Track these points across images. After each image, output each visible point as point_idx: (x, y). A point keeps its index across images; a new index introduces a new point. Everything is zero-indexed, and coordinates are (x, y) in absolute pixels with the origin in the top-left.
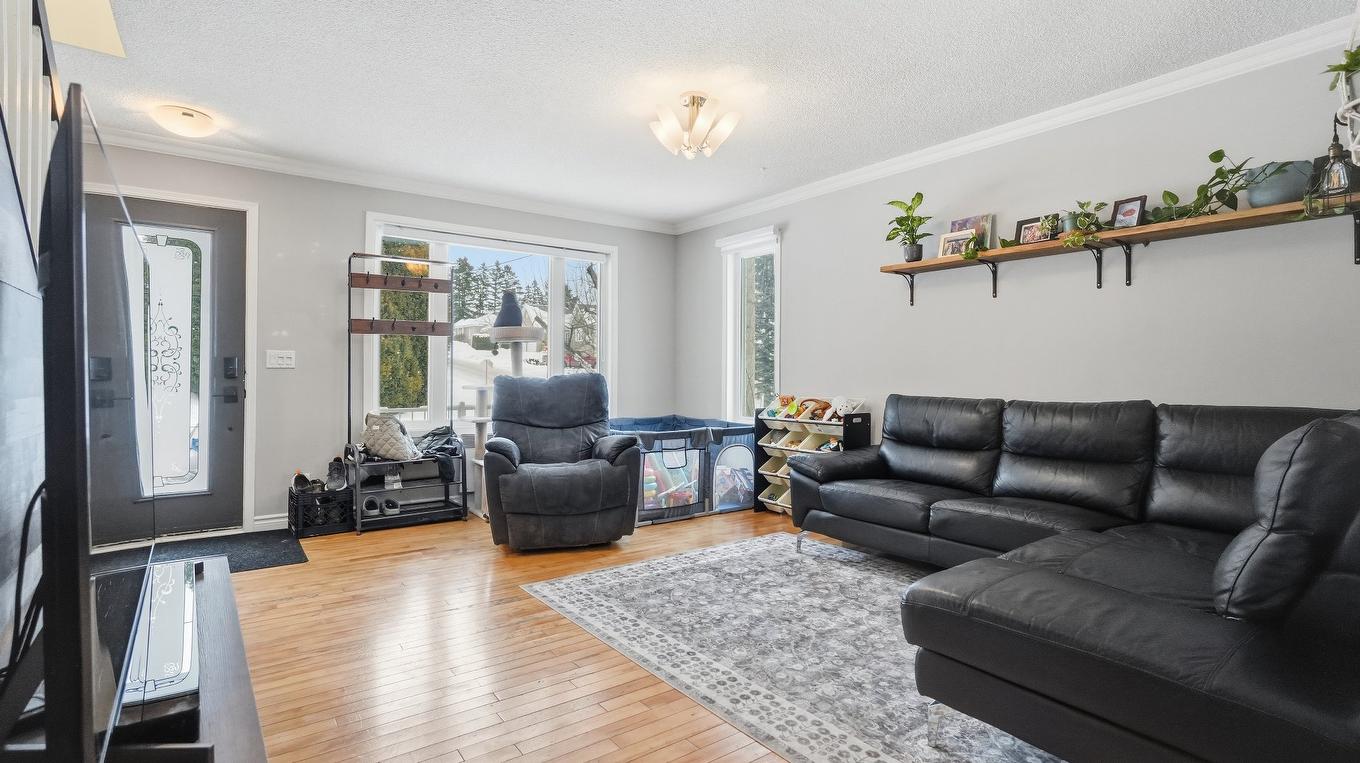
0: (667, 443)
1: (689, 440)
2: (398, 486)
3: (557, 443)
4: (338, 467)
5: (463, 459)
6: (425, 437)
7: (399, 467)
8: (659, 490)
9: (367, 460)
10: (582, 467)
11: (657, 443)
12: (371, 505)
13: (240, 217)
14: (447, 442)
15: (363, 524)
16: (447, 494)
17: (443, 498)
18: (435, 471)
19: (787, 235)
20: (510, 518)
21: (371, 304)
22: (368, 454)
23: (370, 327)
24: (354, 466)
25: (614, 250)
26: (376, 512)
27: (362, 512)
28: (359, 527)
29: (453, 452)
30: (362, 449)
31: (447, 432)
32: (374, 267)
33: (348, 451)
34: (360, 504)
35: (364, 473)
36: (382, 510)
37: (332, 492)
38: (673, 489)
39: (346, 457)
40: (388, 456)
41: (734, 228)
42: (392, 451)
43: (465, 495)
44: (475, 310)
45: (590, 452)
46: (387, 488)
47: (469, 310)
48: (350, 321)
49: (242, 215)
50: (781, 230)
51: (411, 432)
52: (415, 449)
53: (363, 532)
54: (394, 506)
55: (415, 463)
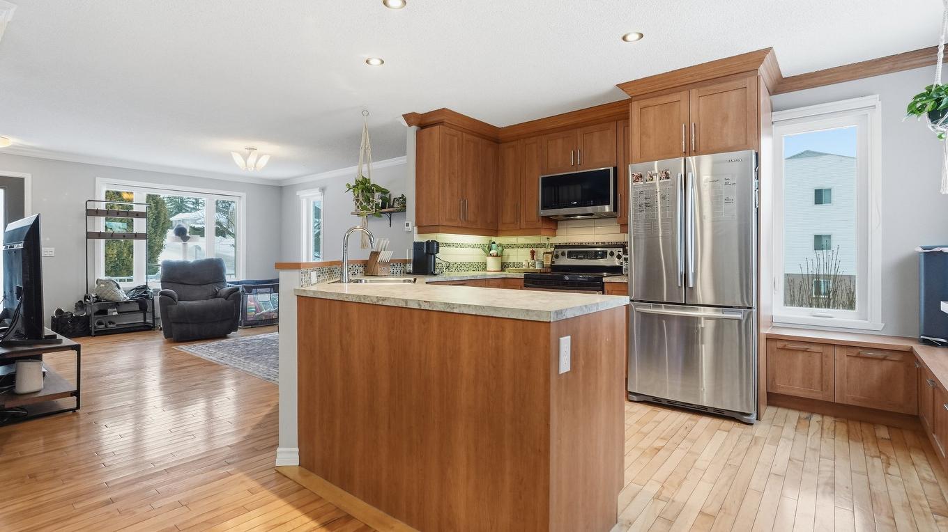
0: (259, 290)
1: (272, 289)
2: (116, 313)
3: (198, 291)
4: (81, 305)
5: (153, 300)
6: (131, 290)
7: (117, 304)
8: (256, 312)
9: (97, 301)
10: (212, 302)
11: (254, 290)
12: (100, 323)
13: (21, 181)
14: (145, 292)
15: (95, 332)
16: (145, 319)
17: (143, 321)
18: (136, 308)
19: (326, 192)
20: (173, 325)
21: (100, 224)
22: (98, 299)
23: (100, 235)
24: (90, 304)
25: (243, 195)
26: (103, 326)
27: (95, 328)
28: (93, 333)
29: (147, 297)
30: (94, 296)
31: (145, 287)
32: (102, 206)
33: (86, 297)
34: (94, 323)
35: (96, 309)
36: (106, 326)
37: (78, 317)
38: (264, 311)
39: (85, 300)
40: (110, 299)
41: (306, 187)
42: (112, 297)
43: (154, 319)
44: (192, 206)
45: (215, 295)
46: (109, 314)
47: (186, 206)
48: (87, 233)
49: (22, 180)
50: (323, 190)
51: (123, 288)
52: (125, 296)
53: (95, 336)
54: (114, 323)
55: (126, 302)
